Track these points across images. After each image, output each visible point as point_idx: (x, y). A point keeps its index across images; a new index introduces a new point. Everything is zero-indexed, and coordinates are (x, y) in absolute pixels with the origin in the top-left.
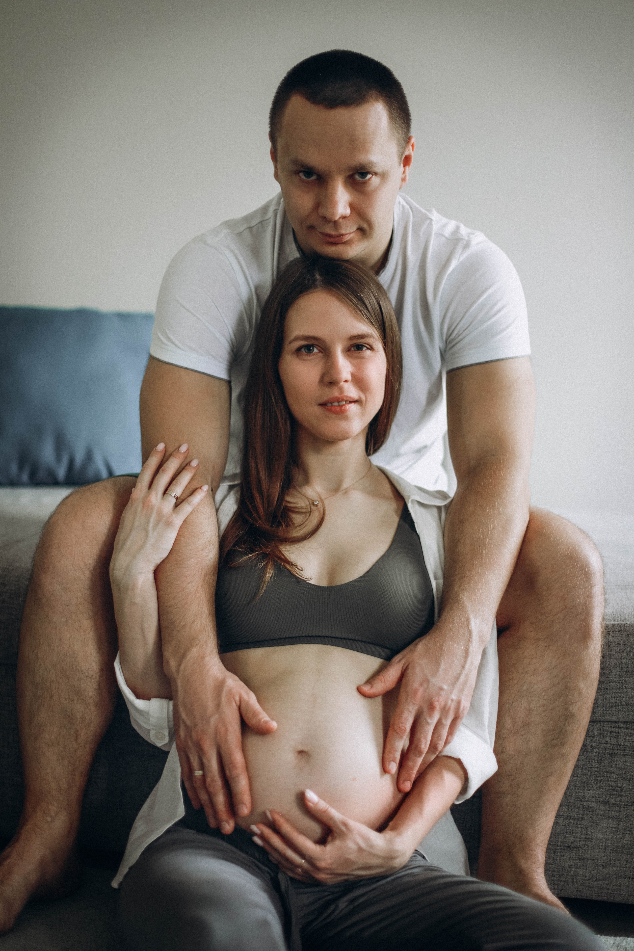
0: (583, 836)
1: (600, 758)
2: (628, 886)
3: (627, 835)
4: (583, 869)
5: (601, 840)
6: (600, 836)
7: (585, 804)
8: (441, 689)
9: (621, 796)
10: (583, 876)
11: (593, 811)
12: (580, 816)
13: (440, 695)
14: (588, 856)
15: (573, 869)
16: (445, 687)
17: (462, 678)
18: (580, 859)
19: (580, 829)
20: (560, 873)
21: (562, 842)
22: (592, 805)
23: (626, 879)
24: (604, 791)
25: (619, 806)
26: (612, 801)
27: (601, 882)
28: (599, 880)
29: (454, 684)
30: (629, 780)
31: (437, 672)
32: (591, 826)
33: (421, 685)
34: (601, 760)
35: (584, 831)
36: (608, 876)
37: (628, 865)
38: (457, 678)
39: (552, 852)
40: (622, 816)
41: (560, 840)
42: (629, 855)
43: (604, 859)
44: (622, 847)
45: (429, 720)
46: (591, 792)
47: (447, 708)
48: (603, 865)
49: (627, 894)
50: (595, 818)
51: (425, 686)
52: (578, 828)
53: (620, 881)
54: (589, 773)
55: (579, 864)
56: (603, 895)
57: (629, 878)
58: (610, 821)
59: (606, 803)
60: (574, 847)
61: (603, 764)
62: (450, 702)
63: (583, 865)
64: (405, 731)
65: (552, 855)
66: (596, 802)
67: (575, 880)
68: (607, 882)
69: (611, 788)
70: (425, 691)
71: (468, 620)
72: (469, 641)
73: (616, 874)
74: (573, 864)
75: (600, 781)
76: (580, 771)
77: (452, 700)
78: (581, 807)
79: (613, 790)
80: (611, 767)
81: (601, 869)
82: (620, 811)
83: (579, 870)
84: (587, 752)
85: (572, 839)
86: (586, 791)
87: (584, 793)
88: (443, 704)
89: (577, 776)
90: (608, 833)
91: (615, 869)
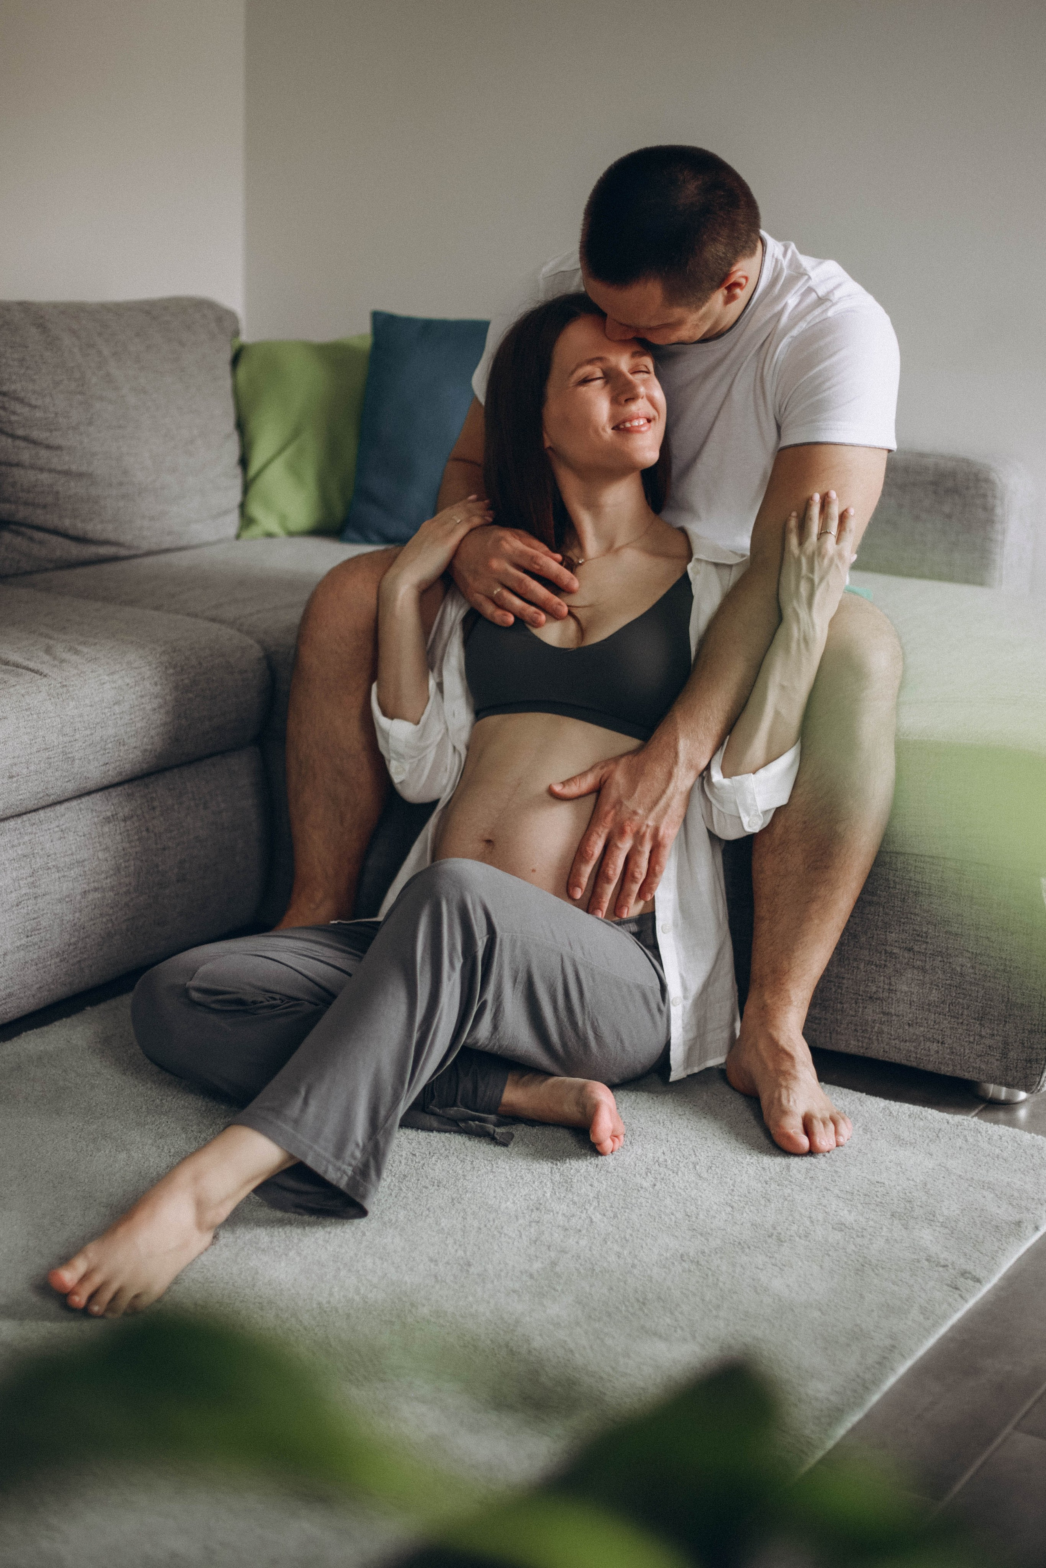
0: (886, 987)
1: (903, 896)
2: (938, 1052)
3: (934, 991)
4: (888, 1025)
5: (905, 993)
6: (905, 988)
7: (888, 948)
8: (635, 813)
9: (927, 943)
10: (888, 1034)
11: (896, 958)
12: (883, 962)
13: (633, 820)
14: (893, 1011)
15: (877, 1025)
16: (640, 811)
17: (662, 803)
18: (884, 1013)
19: (882, 978)
20: (864, 1028)
21: (864, 992)
22: (895, 951)
23: (935, 1044)
24: (907, 935)
25: (925, 954)
26: (916, 948)
27: (908, 1044)
28: (906, 1041)
29: (651, 809)
30: (935, 925)
31: (633, 794)
32: (894, 976)
33: (614, 807)
34: (904, 898)
35: (887, 981)
36: (914, 1037)
37: (936, 1027)
38: (655, 803)
39: (854, 1001)
40: (927, 967)
41: (861, 988)
42: (937, 1015)
43: (910, 1015)
44: (929, 1005)
45: (620, 845)
46: (893, 935)
47: (641, 833)
48: (909, 1024)
49: (937, 1061)
50: (898, 966)
51: (618, 808)
52: (881, 976)
53: (928, 1044)
54: (891, 913)
55: (883, 1020)
56: (912, 1059)
57: (938, 1042)
58: (915, 971)
59: (910, 950)
60: (876, 999)
61: (907, 904)
62: (644, 829)
63: (888, 1021)
64: (593, 855)
65: (854, 1005)
66: (900, 948)
67: (880, 1039)
68: (914, 1044)
69: (915, 932)
70: (616, 814)
71: (676, 740)
72: (676, 762)
73: (923, 1036)
74: (877, 1018)
75: (903, 923)
76: (881, 909)
77: (648, 826)
78: (883, 952)
79: (918, 935)
80: (916, 908)
81: (907, 1027)
82: (925, 961)
83: (883, 1027)
84: (889, 888)
85: (874, 989)
86: (888, 933)
87: (886, 935)
88: (635, 829)
89: (879, 915)
90: (913, 985)
91: (922, 1029)
